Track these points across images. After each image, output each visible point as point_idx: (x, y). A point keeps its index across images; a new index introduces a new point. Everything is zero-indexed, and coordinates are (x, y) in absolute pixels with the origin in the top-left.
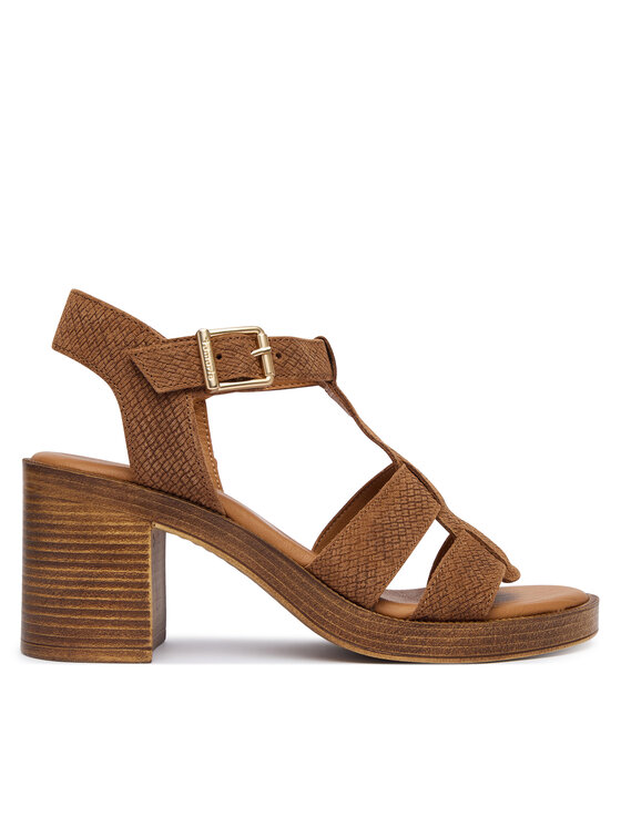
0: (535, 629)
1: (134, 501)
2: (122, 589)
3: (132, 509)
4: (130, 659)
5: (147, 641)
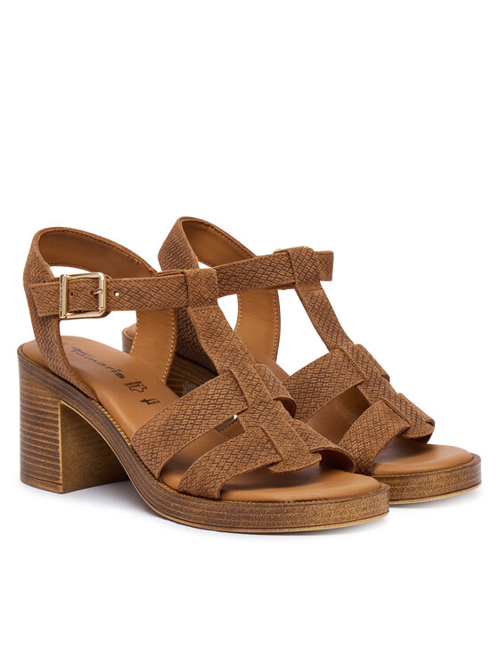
0: (256, 512)
1: (51, 384)
2: (47, 442)
3: (50, 389)
4: (51, 489)
5: (59, 479)
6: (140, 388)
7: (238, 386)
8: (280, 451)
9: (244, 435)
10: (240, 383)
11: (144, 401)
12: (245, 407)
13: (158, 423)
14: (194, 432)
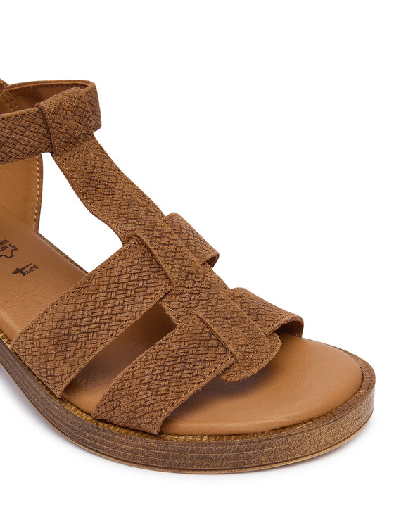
6: (7, 252)
7: (153, 257)
8: (232, 348)
9: (176, 331)
10: (155, 252)
11: (18, 271)
12: (169, 288)
13: (47, 326)
14: (102, 334)
